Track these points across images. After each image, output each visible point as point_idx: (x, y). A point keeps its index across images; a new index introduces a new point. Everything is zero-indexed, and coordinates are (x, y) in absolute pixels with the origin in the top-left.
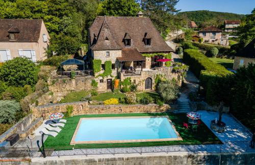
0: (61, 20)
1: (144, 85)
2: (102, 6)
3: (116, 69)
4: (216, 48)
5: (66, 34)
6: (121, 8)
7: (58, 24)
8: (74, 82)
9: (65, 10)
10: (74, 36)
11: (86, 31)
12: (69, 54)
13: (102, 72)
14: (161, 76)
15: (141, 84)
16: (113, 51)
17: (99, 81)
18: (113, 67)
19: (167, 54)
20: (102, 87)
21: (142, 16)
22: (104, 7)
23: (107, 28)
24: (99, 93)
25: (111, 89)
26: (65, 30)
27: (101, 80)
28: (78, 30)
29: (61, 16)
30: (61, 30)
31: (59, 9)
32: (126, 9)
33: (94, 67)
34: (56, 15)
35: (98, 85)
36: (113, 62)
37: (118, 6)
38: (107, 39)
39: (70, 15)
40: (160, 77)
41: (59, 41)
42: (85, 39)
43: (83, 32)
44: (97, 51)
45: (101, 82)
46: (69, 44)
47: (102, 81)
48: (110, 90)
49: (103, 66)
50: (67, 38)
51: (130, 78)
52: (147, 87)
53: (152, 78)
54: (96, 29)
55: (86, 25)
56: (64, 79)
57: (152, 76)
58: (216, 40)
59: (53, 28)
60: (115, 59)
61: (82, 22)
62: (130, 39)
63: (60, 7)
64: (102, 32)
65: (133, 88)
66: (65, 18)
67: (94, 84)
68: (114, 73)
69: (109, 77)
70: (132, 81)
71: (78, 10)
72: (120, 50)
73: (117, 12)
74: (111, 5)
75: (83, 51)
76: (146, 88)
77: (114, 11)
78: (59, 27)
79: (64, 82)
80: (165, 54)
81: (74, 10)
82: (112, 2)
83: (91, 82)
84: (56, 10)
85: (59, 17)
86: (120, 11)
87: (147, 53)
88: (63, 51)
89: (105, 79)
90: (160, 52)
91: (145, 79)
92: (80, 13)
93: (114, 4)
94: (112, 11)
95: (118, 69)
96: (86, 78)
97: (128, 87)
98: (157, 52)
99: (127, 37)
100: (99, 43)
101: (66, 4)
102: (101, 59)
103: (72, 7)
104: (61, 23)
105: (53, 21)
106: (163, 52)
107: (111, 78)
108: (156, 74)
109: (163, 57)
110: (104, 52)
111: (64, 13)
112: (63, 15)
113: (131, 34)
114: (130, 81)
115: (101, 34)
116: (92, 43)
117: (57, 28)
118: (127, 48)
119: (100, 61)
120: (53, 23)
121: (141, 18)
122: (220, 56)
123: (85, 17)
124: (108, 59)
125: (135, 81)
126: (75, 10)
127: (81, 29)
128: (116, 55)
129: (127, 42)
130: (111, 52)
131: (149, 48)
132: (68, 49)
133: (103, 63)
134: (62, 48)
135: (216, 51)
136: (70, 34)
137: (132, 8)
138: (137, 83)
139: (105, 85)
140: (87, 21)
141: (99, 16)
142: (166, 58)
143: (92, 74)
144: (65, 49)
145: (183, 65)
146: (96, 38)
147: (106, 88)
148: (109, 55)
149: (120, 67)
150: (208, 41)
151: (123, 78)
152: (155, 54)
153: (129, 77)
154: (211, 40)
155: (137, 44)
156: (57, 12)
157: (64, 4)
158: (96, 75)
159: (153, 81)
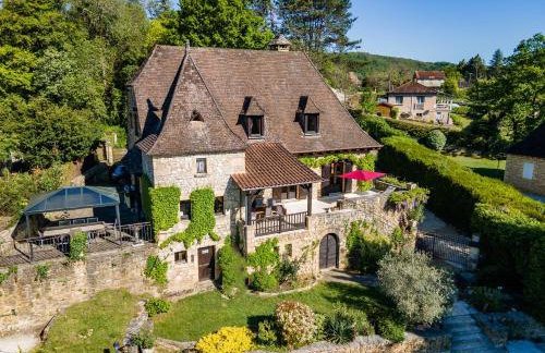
0: (40, 60)
1: (317, 257)
2: (163, 24)
3: (228, 213)
4: (439, 132)
5: (56, 99)
6: (220, 27)
7: (31, 70)
8: (80, 270)
9: (51, 30)
10: (83, 106)
11: (117, 93)
12: (65, 161)
13: (181, 226)
14: (365, 226)
15: (309, 255)
16: (218, 156)
17: (172, 258)
18: (219, 206)
19: (363, 155)
20: (185, 277)
21: (286, 50)
22: (168, 27)
23: (196, 82)
24: (175, 299)
25: (212, 278)
26: (54, 89)
27: (177, 255)
28: (94, 89)
29: (38, 48)
30: (39, 88)
31: (35, 29)
32: (235, 31)
33: (156, 213)
34: (23, 45)
35: (169, 274)
36: (219, 192)
37: (212, 22)
38: (197, 117)
39: (66, 45)
40: (362, 229)
41: (29, 121)
42: (115, 112)
43: (108, 93)
44: (163, 160)
45: (177, 258)
46: (63, 131)
47: (181, 256)
48: (208, 283)
49: (187, 206)
50: (58, 111)
51: (275, 240)
52: (324, 263)
53: (341, 235)
54: (155, 84)
55: (117, 75)
56: (42, 263)
57: (338, 229)
58: (427, 112)
59: (15, 83)
60: (226, 180)
61: (104, 66)
62: (261, 117)
63: (35, 22)
64: (177, 93)
65: (287, 271)
66: (51, 52)
67: (154, 268)
68: (222, 225)
69: (207, 242)
70: (282, 250)
71: (93, 33)
72: (242, 150)
73: (208, 39)
74: (192, 19)
75: (110, 150)
76: (321, 266)
77: (201, 38)
78: (33, 80)
79: (42, 274)
80: (357, 157)
81: (78, 33)
82: (192, 13)
83: (143, 263)
84: (24, 32)
85: (33, 51)
86: (217, 37)
87: (310, 154)
88: (44, 152)
89: (193, 251)
90: (346, 151)
91: (320, 237)
92: (98, 40)
93: (199, 18)
94: (195, 36)
95: (234, 213)
96: (128, 250)
97: (270, 268)
98: (337, 152)
99: (253, 111)
100: (169, 130)
101: (55, 14)
102: (179, 185)
103: (73, 26)
104: (39, 69)
105: (15, 61)
106: (354, 151)
107: (211, 243)
108: (351, 220)
109: (352, 163)
110: (190, 162)
111: (48, 39)
112: (45, 47)
113: (262, 101)
114: (276, 249)
115: (175, 102)
116: (142, 127)
117: (29, 83)
118: (254, 140)
119: (175, 191)
120: (15, 66)
121: (284, 54)
122: (448, 151)
123: (113, 53)
124: (202, 183)
125: (289, 247)
126: (83, 33)
127: (103, 86)
128: (227, 168)
129: (252, 123)
130: (210, 159)
131: (315, 140)
132: (61, 147)
133: (184, 197)
134: (40, 145)
135: (441, 140)
136: (71, 99)
137: (250, 29)
138: (297, 254)
139: (192, 268)
140: (120, 65)
141: (164, 47)
142: (360, 169)
143: (149, 235)
144: (50, 147)
145: (414, 186)
146: (159, 114)
147: (196, 277)
148: (205, 171)
149: (241, 206)
150: (408, 115)
151: (253, 242)
152: (332, 157)
153: (272, 236)
154: (414, 113)
155: (281, 130)
156: (28, 38)
157: (50, 14)
158: (162, 237)
159: (343, 244)
